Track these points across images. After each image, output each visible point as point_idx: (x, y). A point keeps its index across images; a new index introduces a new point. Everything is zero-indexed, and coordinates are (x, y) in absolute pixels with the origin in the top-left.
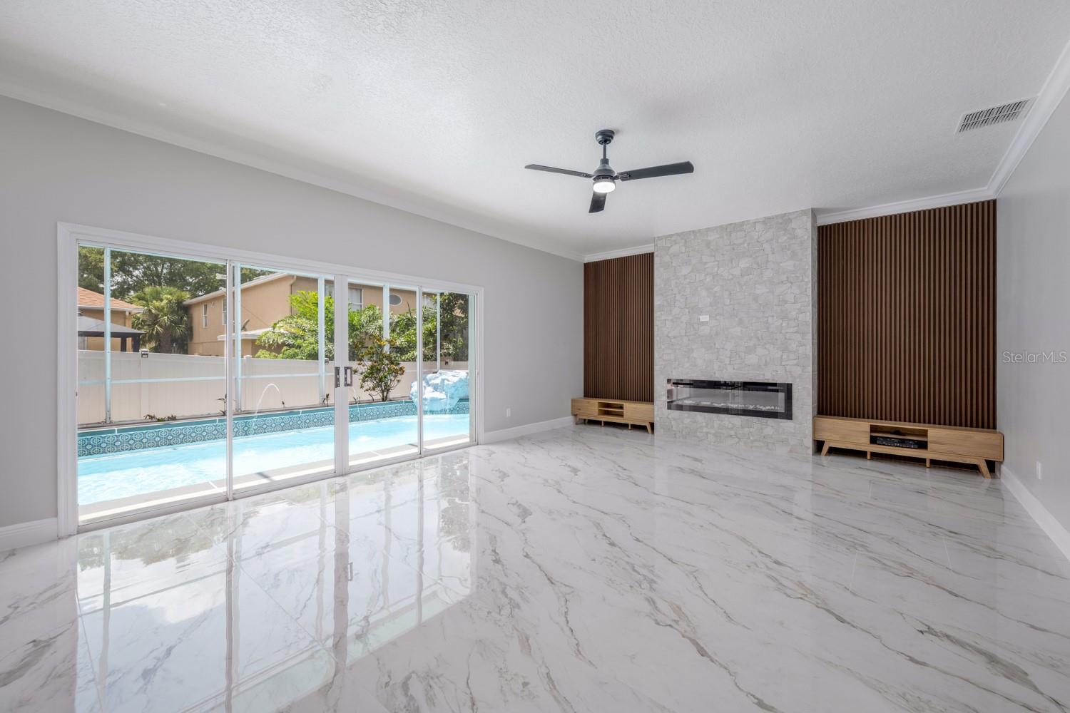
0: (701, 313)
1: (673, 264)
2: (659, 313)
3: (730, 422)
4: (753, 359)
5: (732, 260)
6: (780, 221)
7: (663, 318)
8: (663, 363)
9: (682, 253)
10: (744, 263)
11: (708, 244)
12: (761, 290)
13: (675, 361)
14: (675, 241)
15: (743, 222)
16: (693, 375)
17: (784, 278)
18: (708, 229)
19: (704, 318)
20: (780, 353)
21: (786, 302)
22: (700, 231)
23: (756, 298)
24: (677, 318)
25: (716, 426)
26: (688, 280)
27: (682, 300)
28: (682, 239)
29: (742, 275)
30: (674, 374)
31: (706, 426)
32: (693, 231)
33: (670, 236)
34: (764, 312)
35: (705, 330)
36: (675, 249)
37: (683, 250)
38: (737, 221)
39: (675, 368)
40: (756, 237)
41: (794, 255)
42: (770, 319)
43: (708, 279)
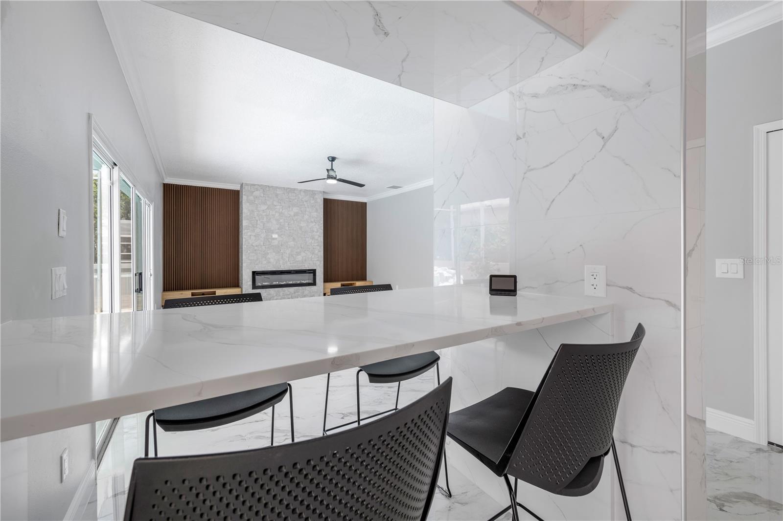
0: (273, 233)
1: (256, 202)
2: (246, 231)
3: (288, 291)
4: (299, 258)
5: (289, 207)
6: (311, 193)
7: (249, 234)
8: (249, 262)
9: (261, 197)
10: (295, 210)
11: (277, 195)
12: (303, 224)
13: (257, 260)
14: (257, 188)
15: (295, 189)
16: (269, 268)
17: (313, 220)
18: (277, 187)
19: (275, 236)
20: (311, 255)
21: (313, 231)
22: (272, 186)
23: (301, 228)
24: (258, 235)
25: (281, 294)
26: (265, 214)
27: (261, 224)
28: (261, 189)
29: (294, 216)
30: (256, 267)
31: (276, 296)
32: (268, 186)
33: (254, 185)
34: (304, 235)
35: (275, 243)
36: (257, 193)
37: (262, 195)
38: (292, 188)
39: (257, 264)
40: (301, 198)
41: (317, 211)
42: (307, 239)
43: (277, 215)
